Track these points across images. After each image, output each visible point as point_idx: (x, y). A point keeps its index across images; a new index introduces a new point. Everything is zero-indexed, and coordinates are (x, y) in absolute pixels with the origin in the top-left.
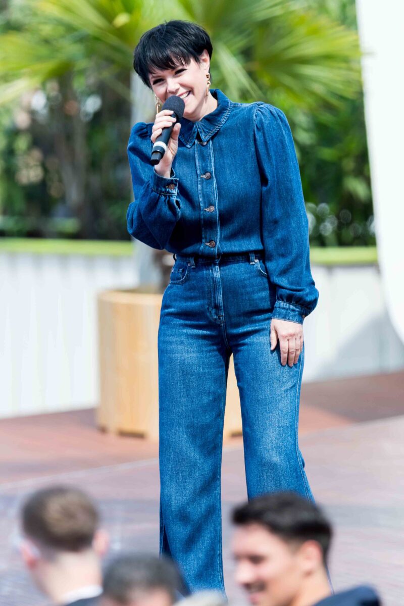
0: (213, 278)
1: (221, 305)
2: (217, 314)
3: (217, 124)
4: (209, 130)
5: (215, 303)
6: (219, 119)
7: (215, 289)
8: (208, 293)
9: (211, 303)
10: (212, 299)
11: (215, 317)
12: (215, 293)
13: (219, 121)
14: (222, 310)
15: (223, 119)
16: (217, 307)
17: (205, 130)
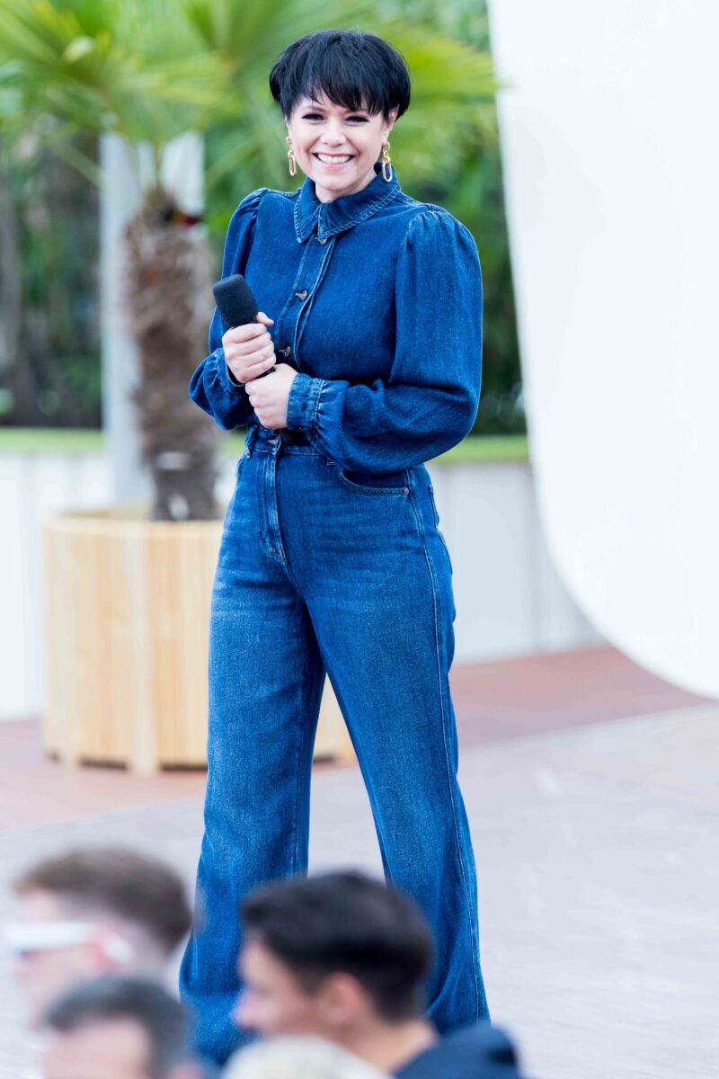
1: (277, 528)
2: (274, 546)
3: (352, 218)
4: (336, 223)
5: (269, 525)
6: (359, 210)
9: (263, 523)
10: (264, 518)
11: (271, 549)
12: (267, 508)
13: (357, 213)
14: (277, 537)
15: (364, 214)
16: (270, 531)
17: (329, 220)
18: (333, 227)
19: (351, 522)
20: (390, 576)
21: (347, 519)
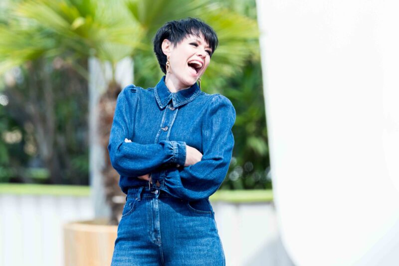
0: (153, 208)
1: (159, 229)
2: (156, 237)
3: (187, 99)
4: (180, 101)
5: (154, 228)
7: (154, 217)
8: (149, 220)
9: (151, 228)
10: (152, 225)
11: (154, 239)
12: (154, 220)
13: (189, 97)
14: (159, 233)
15: (192, 98)
16: (156, 231)
17: (177, 100)
18: (179, 103)
19: (193, 226)
20: (209, 248)
21: (191, 224)
